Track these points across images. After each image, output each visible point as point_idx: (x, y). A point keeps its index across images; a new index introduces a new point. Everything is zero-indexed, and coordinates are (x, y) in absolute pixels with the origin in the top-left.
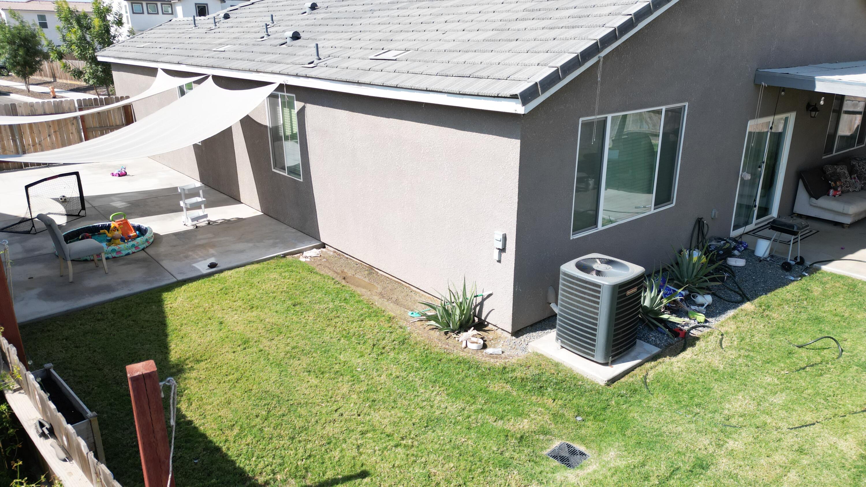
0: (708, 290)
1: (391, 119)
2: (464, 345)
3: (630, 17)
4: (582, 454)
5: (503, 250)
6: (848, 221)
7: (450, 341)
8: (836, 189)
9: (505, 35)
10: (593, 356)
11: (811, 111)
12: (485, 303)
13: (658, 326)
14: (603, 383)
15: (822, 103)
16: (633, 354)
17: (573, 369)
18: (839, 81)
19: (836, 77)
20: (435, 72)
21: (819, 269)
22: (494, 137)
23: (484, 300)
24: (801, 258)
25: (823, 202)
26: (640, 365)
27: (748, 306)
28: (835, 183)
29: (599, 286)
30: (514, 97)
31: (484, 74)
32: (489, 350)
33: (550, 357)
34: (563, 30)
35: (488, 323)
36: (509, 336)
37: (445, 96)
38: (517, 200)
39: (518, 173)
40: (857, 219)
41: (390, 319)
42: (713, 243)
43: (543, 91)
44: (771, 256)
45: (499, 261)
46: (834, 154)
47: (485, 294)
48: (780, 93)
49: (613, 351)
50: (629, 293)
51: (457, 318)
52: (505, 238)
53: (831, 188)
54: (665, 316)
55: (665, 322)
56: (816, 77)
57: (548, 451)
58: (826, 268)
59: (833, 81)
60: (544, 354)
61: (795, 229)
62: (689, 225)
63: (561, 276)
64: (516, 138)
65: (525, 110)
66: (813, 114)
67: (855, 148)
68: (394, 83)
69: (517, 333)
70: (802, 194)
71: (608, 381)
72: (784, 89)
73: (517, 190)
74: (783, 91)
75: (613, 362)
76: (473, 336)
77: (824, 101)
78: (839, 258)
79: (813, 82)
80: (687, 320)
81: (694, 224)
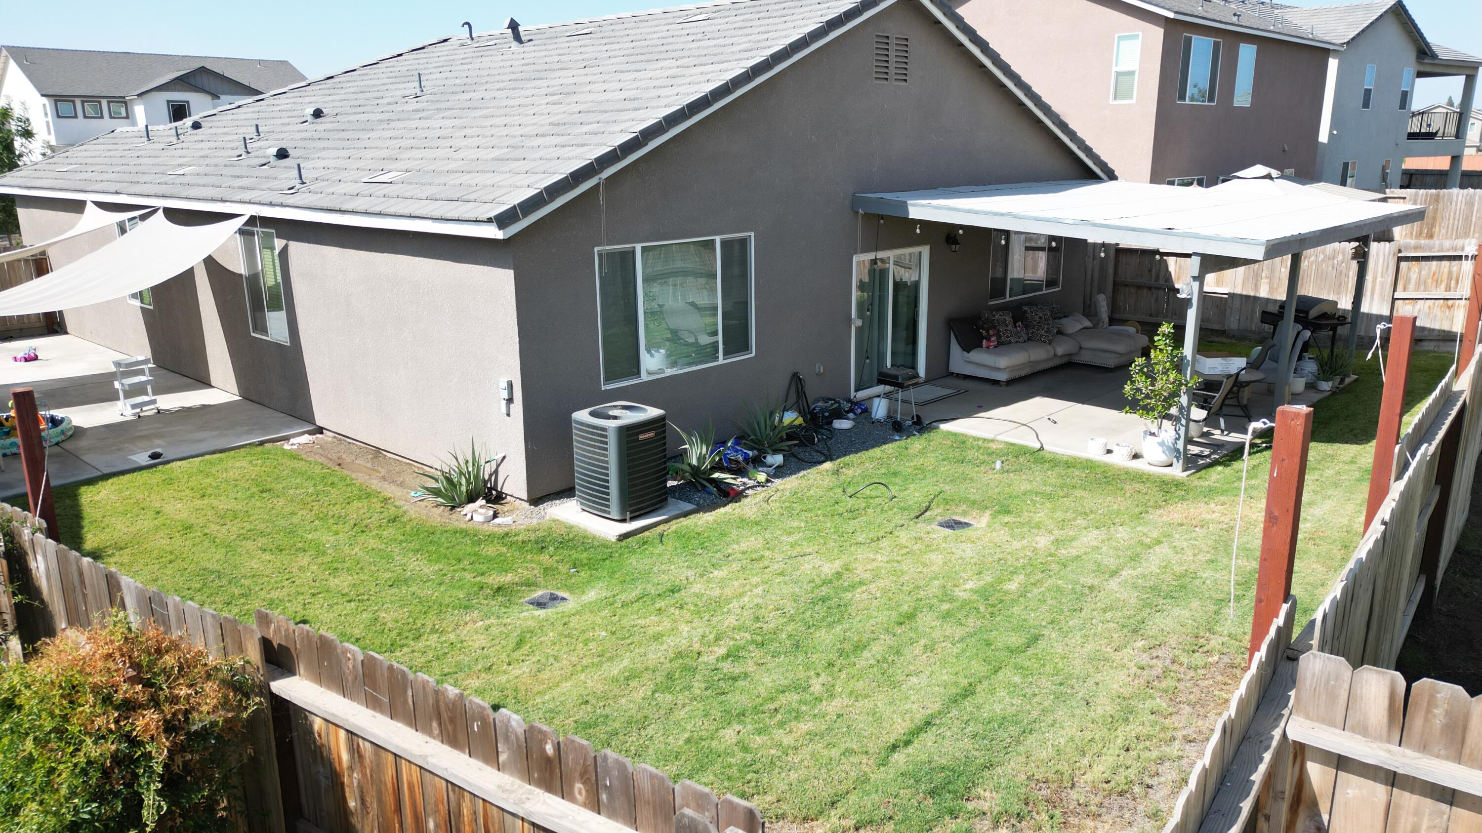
0: (781, 450)
1: (385, 254)
2: (469, 517)
3: (635, 134)
4: (563, 599)
5: (510, 400)
6: (1003, 377)
7: (454, 516)
8: (988, 340)
9: (518, 153)
10: (609, 513)
11: (952, 244)
12: (500, 469)
13: (705, 486)
14: (614, 539)
16: (661, 512)
17: (589, 529)
19: (935, 202)
20: (424, 196)
21: (938, 428)
22: (490, 268)
23: (498, 466)
24: (917, 416)
25: (976, 356)
26: (666, 521)
27: (828, 465)
28: (987, 332)
29: (605, 430)
30: (489, 220)
31: (472, 197)
32: (497, 521)
33: (565, 521)
35: (506, 495)
36: (526, 505)
37: (430, 222)
38: (517, 339)
39: (515, 308)
40: (1016, 374)
41: (386, 500)
42: (820, 404)
43: (525, 215)
44: (889, 417)
45: (508, 415)
46: (1008, 299)
47: (499, 457)
48: (879, 221)
49: (630, 506)
50: (642, 437)
51: (464, 489)
52: (510, 385)
53: (984, 338)
54: (716, 475)
55: (717, 483)
56: (909, 202)
57: (527, 599)
58: (944, 427)
59: (923, 206)
60: (561, 519)
62: (782, 381)
63: (573, 424)
64: (509, 268)
65: (504, 235)
67: (1044, 292)
68: (377, 209)
69: (536, 500)
70: (955, 348)
71: (620, 536)
72: (882, 217)
73: (516, 327)
74: (882, 218)
75: (633, 519)
76: (481, 507)
78: (968, 414)
80: (745, 480)
81: (789, 380)
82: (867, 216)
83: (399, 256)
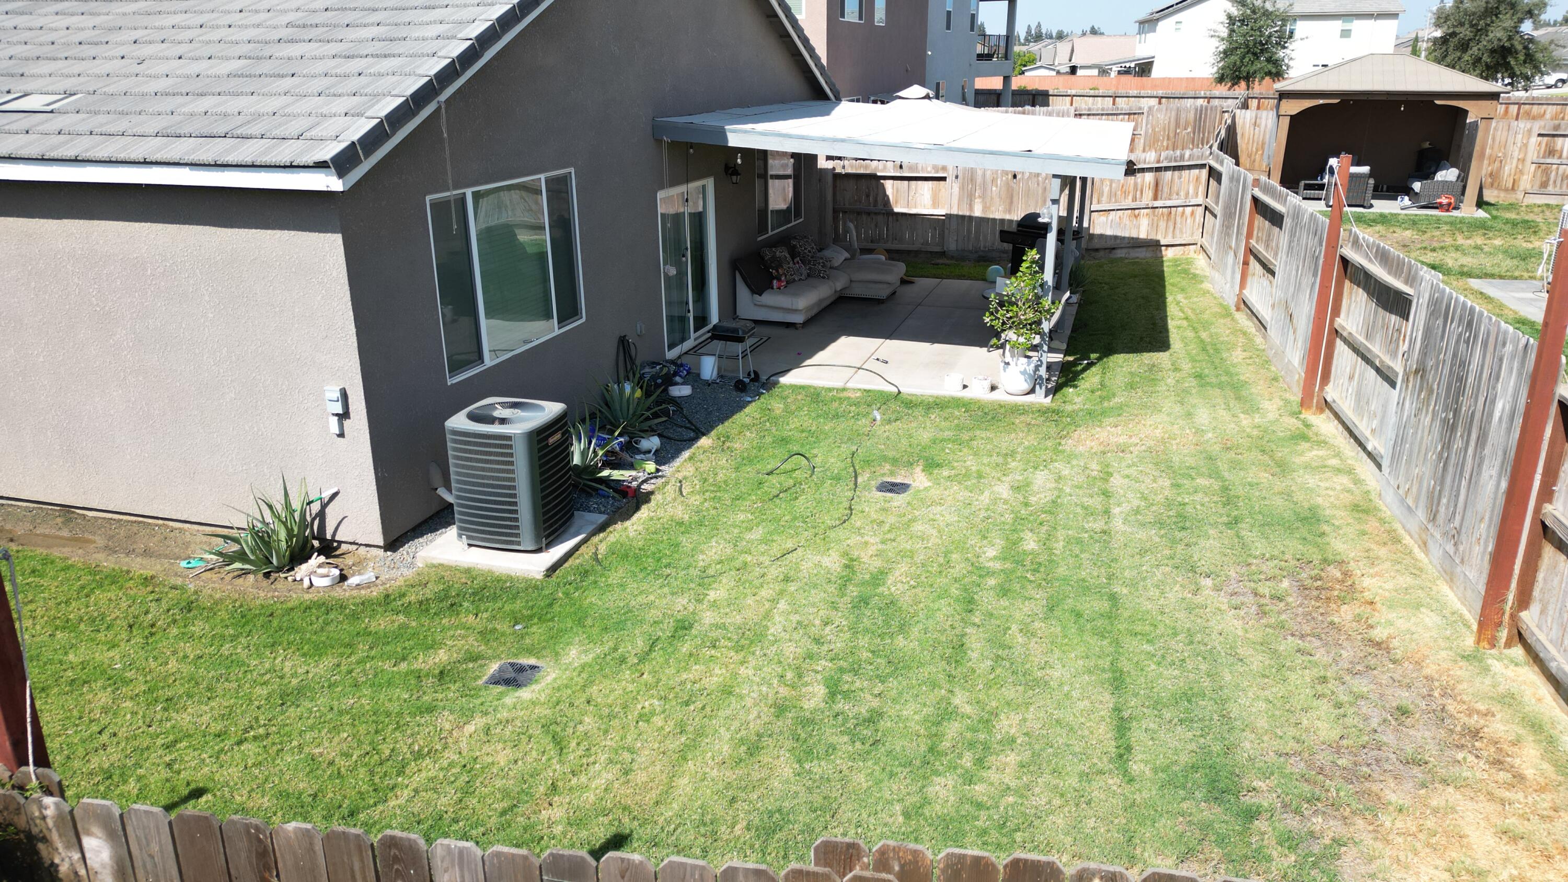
0: (651, 431)
2: (306, 583)
3: (470, 42)
4: (533, 668)
5: (344, 416)
6: (799, 319)
7: (279, 585)
8: (779, 280)
10: (519, 543)
11: (732, 174)
12: (327, 510)
14: (540, 576)
15: (739, 161)
16: (572, 530)
17: (494, 569)
18: (752, 131)
19: (749, 127)
21: (776, 383)
22: (293, 233)
23: (324, 506)
24: (755, 372)
25: (768, 298)
26: (584, 541)
27: (704, 442)
28: (777, 271)
29: (508, 438)
30: (321, 165)
31: (255, 130)
32: (353, 581)
33: (454, 564)
34: (369, 60)
35: (340, 543)
36: (381, 552)
38: (354, 330)
39: (347, 287)
40: (810, 314)
43: (367, 155)
44: (720, 376)
45: (341, 435)
46: (770, 233)
47: (326, 495)
48: (688, 150)
49: (545, 530)
50: (551, 440)
51: (283, 545)
52: (344, 395)
53: (774, 278)
54: (605, 473)
56: (727, 127)
57: (485, 678)
58: (785, 380)
59: (746, 132)
60: (445, 562)
61: (741, 334)
62: (610, 347)
63: (449, 436)
64: (333, 231)
65: (344, 184)
66: (734, 178)
67: (793, 223)
69: (393, 544)
70: (743, 292)
71: (548, 570)
72: (691, 145)
73: (351, 313)
74: (691, 147)
75: (549, 545)
76: (320, 566)
77: (741, 158)
78: (797, 365)
79: (723, 134)
80: (633, 473)
81: (616, 345)
82: (674, 145)
83: (96, 222)
